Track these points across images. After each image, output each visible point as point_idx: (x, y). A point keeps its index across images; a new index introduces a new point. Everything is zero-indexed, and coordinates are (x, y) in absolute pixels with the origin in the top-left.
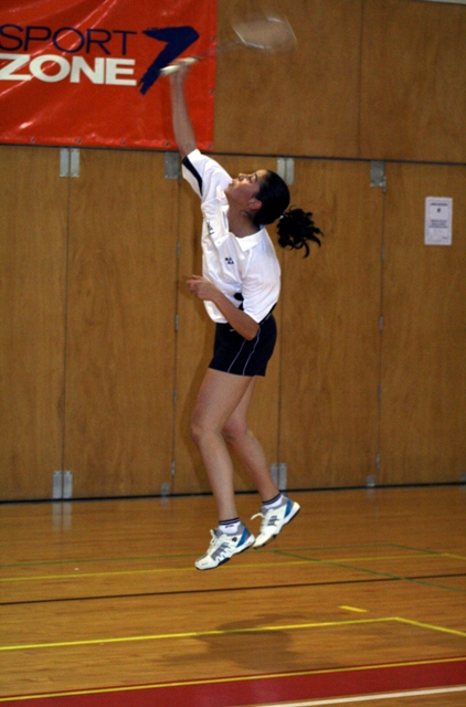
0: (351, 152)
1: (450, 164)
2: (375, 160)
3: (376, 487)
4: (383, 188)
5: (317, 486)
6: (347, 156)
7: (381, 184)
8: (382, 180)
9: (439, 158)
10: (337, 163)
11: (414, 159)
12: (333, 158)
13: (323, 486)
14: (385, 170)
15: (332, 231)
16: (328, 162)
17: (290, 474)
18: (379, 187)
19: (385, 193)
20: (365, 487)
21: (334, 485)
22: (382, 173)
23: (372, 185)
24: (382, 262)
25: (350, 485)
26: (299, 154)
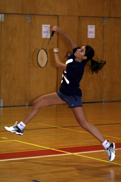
0: (20, 12)
1: (49, 15)
2: (27, 14)
3: (29, 106)
4: (30, 22)
5: (12, 106)
6: (19, 13)
7: (29, 21)
8: (30, 20)
9: (46, 14)
10: (16, 15)
11: (39, 14)
12: (15, 14)
13: (14, 106)
14: (30, 17)
15: (15, 34)
16: (14, 15)
17: (4, 102)
18: (29, 22)
19: (31, 23)
20: (26, 106)
21: (16, 105)
22: (29, 18)
23: (27, 21)
24: (30, 43)
25: (21, 105)
26: (5, 13)
